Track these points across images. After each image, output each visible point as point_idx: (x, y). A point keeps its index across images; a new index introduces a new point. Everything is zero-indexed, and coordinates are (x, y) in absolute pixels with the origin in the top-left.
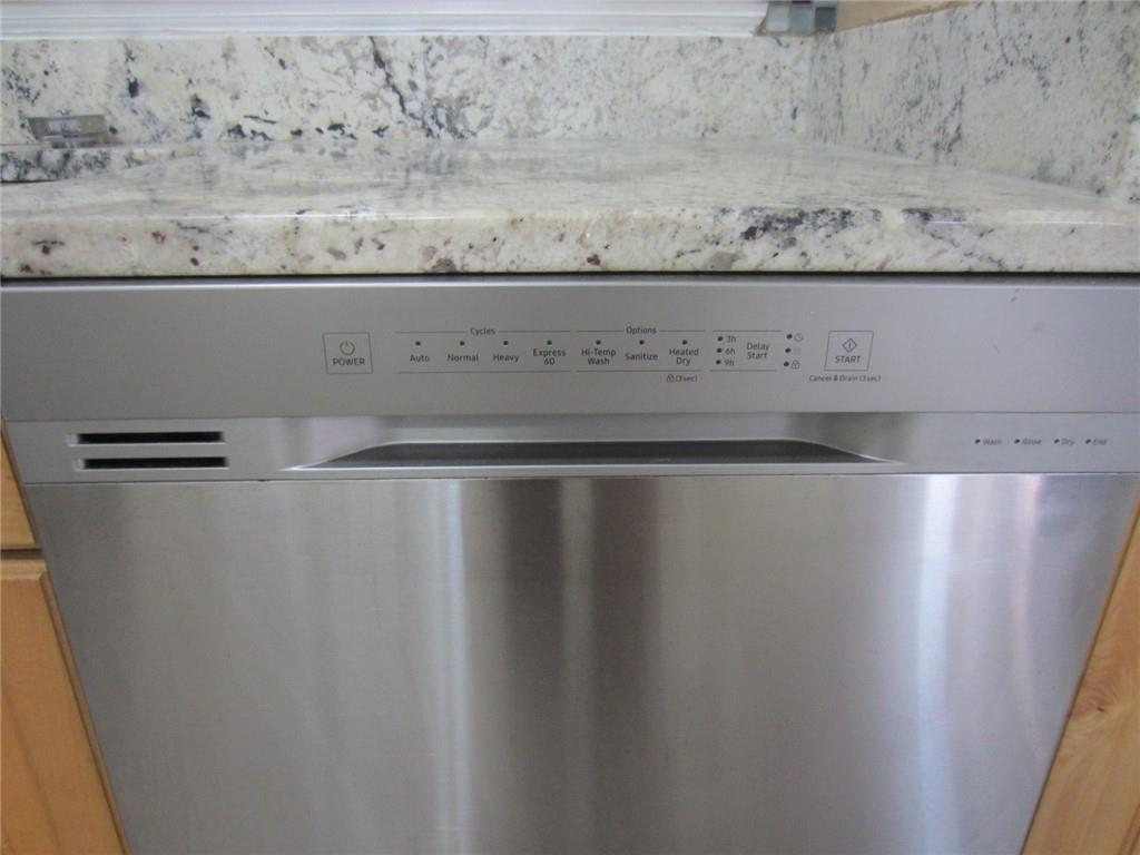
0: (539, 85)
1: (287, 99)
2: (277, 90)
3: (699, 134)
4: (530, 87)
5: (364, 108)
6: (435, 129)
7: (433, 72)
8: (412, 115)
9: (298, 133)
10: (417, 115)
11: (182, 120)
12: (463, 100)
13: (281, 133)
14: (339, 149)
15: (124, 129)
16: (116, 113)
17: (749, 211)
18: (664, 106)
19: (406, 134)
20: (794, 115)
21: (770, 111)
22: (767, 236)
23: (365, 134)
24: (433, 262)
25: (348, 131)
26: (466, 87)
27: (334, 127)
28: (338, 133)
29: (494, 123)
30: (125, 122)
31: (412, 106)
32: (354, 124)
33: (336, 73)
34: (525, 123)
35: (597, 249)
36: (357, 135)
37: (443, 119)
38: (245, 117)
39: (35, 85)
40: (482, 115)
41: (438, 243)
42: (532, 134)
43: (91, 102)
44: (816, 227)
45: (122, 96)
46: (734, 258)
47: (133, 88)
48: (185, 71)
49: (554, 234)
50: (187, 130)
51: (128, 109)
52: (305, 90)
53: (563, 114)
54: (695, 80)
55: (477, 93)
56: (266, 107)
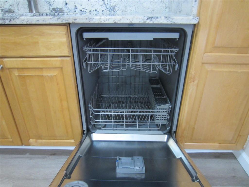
0: (127, 4)
1: (89, 6)
2: (87, 4)
3: (151, 12)
4: (125, 4)
5: (100, 7)
6: (111, 10)
7: (111, 2)
8: (107, 8)
9: (90, 11)
10: (108, 8)
11: (73, 9)
12: (115, 6)
13: (88, 11)
14: (96, 14)
15: (65, 10)
16: (63, 8)
17: (147, 17)
18: (146, 7)
19: (106, 11)
20: (166, 8)
21: (162, 8)
22: (149, 19)
23: (100, 11)
24: (114, 22)
25: (98, 11)
26: (116, 4)
27: (96, 10)
28: (96, 11)
29: (120, 10)
30: (65, 9)
31: (108, 7)
32: (99, 10)
33: (96, 2)
34: (124, 10)
35: (131, 21)
36: (99, 11)
37: (112, 9)
38: (83, 8)
39: (52, 3)
40: (118, 8)
41: (115, 20)
42: (125, 11)
43: (60, 6)
44: (154, 18)
45: (64, 5)
46: (146, 22)
47: (66, 4)
48: (74, 2)
49: (127, 19)
50: (74, 11)
51: (65, 7)
52: (92, 5)
53: (130, 8)
54: (151, 3)
55: (117, 5)
56: (86, 7)
